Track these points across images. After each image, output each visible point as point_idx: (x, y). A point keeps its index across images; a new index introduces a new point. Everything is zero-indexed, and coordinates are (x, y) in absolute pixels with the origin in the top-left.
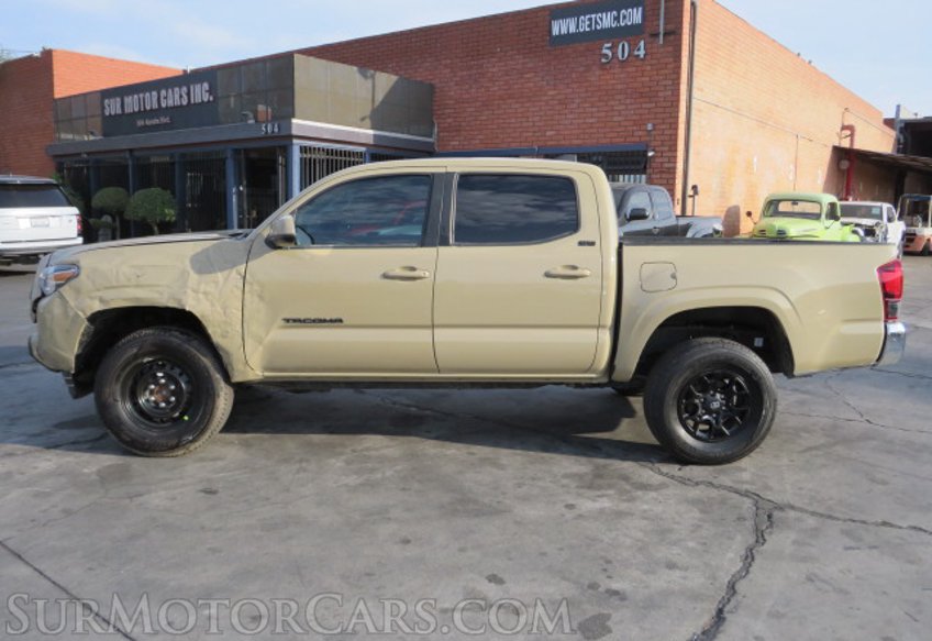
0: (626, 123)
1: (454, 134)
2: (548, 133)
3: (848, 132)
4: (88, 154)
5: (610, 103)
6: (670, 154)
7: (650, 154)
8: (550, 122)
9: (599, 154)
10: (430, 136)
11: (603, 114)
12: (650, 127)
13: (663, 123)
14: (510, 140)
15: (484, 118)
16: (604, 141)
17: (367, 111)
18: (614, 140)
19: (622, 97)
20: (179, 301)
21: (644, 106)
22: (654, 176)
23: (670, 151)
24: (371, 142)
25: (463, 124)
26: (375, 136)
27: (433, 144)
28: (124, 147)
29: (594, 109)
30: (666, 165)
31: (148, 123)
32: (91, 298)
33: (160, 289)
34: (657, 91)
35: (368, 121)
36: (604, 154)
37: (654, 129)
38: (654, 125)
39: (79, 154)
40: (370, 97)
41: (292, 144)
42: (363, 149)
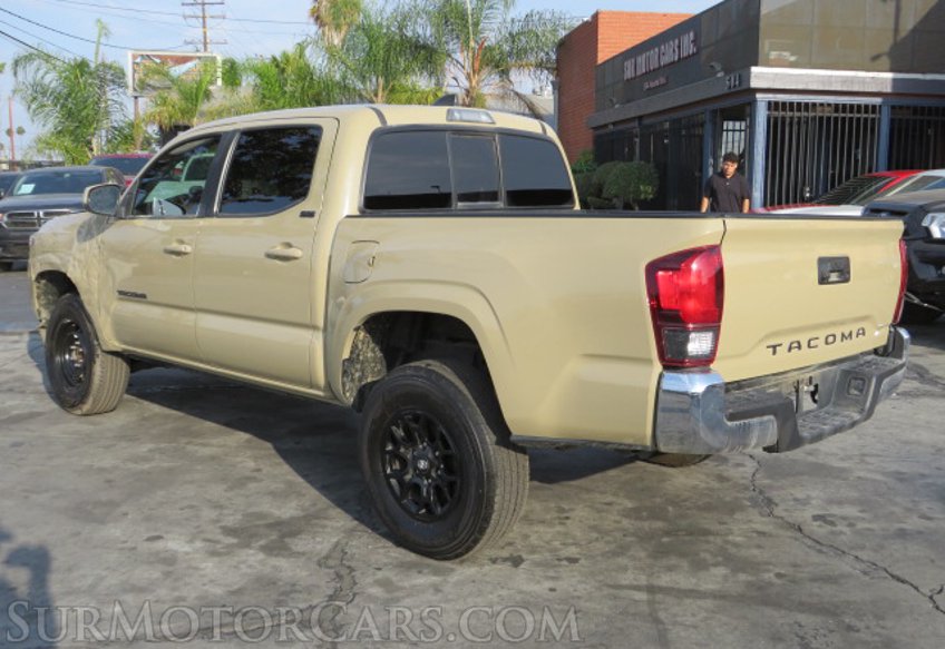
4: (614, 124)
17: (886, 45)
24: (888, 89)
26: (894, 80)
28: (633, 115)
31: (652, 85)
35: (885, 61)
39: (606, 126)
40: (891, 24)
41: (755, 101)
42: (877, 101)
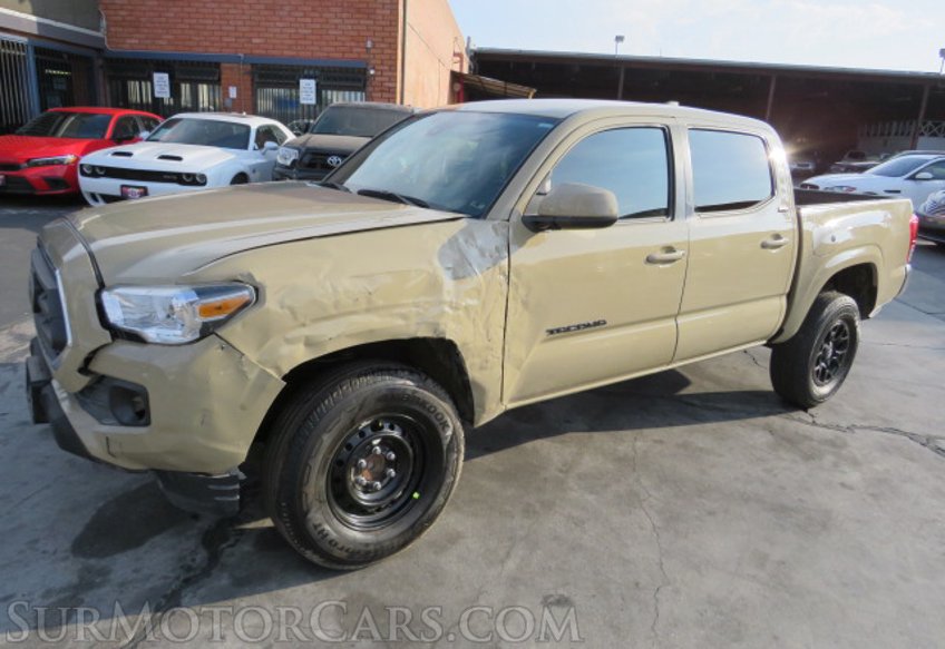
0: (344, 38)
1: (131, 30)
2: (255, 41)
3: (458, 59)
5: (325, 15)
6: (390, 74)
7: (372, 72)
8: (255, 29)
9: (317, 68)
10: (97, 29)
11: (318, 26)
12: (369, 44)
13: (383, 42)
14: (207, 44)
15: (172, 15)
16: (319, 54)
18: (331, 55)
19: (338, 10)
20: (435, 326)
21: (362, 22)
22: (374, 95)
23: (390, 70)
24: (36, 32)
25: (143, 19)
26: (39, 24)
27: (103, 40)
29: (308, 20)
30: (387, 84)
32: (289, 341)
33: (403, 311)
34: (375, 9)
35: (28, 5)
36: (322, 70)
37: (374, 47)
38: (373, 42)
